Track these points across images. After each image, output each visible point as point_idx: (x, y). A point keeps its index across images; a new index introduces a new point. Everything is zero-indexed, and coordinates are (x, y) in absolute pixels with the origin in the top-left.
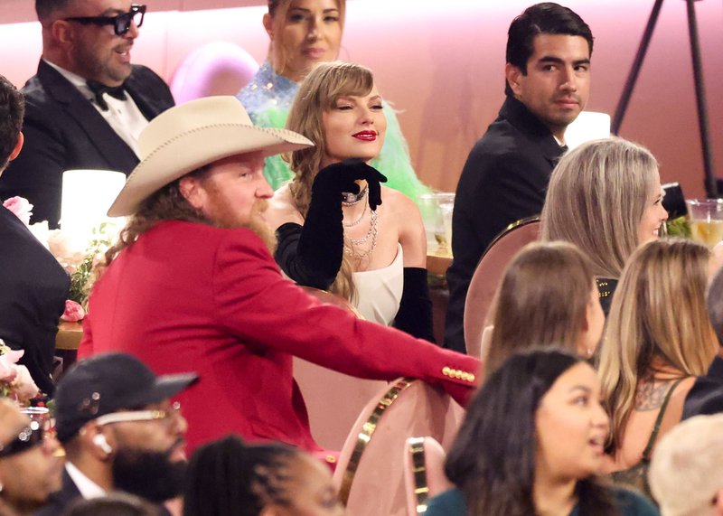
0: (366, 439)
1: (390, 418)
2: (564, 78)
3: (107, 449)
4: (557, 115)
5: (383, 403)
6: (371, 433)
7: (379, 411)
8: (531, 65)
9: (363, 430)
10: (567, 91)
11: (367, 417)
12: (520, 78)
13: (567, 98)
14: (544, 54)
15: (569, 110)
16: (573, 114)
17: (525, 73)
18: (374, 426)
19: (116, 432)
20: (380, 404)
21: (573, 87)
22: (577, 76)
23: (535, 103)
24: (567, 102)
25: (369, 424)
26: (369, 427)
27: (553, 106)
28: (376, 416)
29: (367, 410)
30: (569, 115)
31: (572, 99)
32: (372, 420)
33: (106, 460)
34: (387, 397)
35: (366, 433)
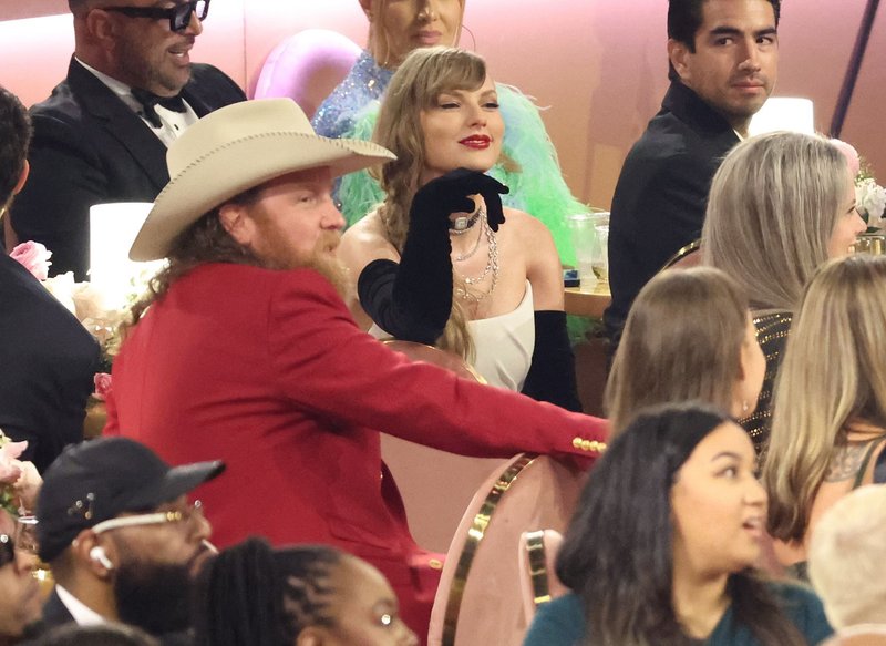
0: (477, 535)
1: (508, 506)
2: (743, 54)
3: (108, 564)
4: (737, 103)
5: (497, 487)
6: (484, 528)
7: (495, 497)
8: (701, 40)
9: (474, 525)
10: (749, 71)
11: (479, 507)
12: (687, 56)
13: (749, 80)
14: (717, 24)
15: (753, 95)
16: (758, 100)
17: (693, 50)
18: (488, 518)
19: (118, 541)
20: (494, 489)
21: (756, 65)
22: (760, 49)
23: (707, 89)
24: (748, 85)
25: (482, 516)
26: (482, 520)
27: (731, 91)
28: (490, 504)
29: (479, 498)
30: (752, 102)
31: (755, 80)
32: (485, 510)
33: (106, 579)
34: (503, 479)
35: (479, 528)
